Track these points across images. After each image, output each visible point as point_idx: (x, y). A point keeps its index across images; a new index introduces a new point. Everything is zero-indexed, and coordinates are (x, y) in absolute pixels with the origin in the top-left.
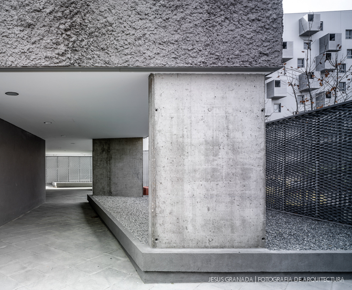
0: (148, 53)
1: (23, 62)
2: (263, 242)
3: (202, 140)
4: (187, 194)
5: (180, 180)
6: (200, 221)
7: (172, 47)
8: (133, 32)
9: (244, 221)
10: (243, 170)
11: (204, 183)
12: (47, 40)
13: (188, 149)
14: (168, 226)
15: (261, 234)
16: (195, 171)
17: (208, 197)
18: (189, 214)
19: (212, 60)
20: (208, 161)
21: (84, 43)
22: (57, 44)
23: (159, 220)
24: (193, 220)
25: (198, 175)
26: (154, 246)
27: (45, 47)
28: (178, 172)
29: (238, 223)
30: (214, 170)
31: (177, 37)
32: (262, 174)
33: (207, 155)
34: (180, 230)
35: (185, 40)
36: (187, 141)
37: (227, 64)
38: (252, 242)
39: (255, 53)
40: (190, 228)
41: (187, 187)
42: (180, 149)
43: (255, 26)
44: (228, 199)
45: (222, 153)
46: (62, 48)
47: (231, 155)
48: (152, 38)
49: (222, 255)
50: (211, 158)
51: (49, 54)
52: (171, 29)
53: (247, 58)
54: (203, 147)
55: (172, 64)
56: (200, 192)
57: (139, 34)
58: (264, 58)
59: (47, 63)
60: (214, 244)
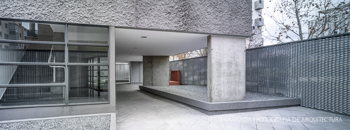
0: (211, 28)
1: (166, 28)
2: (245, 98)
3: (227, 61)
4: (222, 82)
5: (219, 76)
6: (226, 92)
7: (219, 26)
8: (206, 19)
9: (239, 91)
10: (239, 72)
11: (227, 77)
12: (176, 19)
13: (222, 64)
14: (216, 94)
15: (244, 96)
16: (224, 73)
17: (228, 82)
18: (222, 89)
19: (231, 32)
20: (228, 69)
21: (189, 22)
22: (179, 21)
23: (213, 92)
24: (224, 91)
25: (225, 75)
26: (211, 101)
27: (175, 22)
28: (219, 73)
29: (237, 92)
30: (230, 73)
31: (220, 23)
32: (245, 74)
33: (228, 67)
34: (219, 95)
35: (223, 24)
36: (222, 61)
37: (236, 34)
38: (242, 99)
39: (244, 31)
40: (223, 94)
41: (222, 79)
42: (220, 64)
43: (244, 21)
44: (234, 83)
45: (233, 66)
46: (181, 23)
47: (235, 67)
48: (212, 22)
49: (234, 103)
50: (229, 68)
51: (176, 25)
52: (218, 19)
53: (241, 32)
54: (227, 64)
55: (219, 33)
56: (226, 81)
57: (208, 21)
58: (247, 33)
59: (176, 29)
60: (230, 100)
